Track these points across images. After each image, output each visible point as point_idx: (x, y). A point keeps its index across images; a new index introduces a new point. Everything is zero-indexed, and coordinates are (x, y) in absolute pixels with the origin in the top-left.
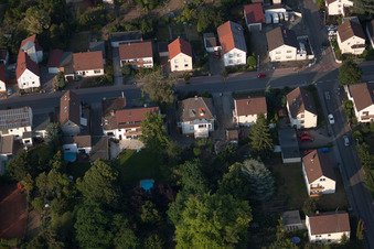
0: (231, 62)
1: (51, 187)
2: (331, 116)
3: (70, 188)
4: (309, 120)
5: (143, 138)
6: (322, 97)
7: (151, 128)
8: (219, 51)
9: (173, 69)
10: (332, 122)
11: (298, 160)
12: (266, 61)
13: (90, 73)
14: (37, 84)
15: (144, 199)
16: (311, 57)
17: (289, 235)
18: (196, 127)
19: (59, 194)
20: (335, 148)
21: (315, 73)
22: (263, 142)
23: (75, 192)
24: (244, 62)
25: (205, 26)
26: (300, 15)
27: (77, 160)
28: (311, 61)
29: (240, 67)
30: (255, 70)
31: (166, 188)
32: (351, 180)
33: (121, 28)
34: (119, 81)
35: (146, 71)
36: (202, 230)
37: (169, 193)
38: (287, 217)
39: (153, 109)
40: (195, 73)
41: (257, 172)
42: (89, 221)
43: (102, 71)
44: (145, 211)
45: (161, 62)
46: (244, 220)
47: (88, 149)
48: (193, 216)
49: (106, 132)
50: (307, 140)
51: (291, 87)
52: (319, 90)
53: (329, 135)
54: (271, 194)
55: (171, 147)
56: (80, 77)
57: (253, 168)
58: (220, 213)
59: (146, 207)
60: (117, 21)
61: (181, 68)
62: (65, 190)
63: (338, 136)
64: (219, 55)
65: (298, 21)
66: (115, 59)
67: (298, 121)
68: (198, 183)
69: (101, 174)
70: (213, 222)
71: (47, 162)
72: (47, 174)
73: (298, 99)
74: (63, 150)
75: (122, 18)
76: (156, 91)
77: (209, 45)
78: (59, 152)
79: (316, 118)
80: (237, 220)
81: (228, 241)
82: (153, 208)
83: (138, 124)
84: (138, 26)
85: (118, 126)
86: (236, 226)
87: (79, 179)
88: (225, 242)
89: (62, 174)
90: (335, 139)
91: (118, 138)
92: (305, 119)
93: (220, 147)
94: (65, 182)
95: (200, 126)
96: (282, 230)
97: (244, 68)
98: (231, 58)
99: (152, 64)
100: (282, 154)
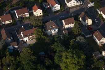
0: (55, 9)
1: (8, 62)
2: (96, 20)
3: (15, 60)
4: (90, 22)
5: (36, 39)
8: (50, 7)
9: (36, 15)
10: (97, 22)
11: (91, 35)
12: (67, 7)
13: (7, 22)
15: (45, 57)
17: (98, 60)
18: (53, 31)
19: (12, 64)
20: (101, 29)
21: (84, 8)
23: (17, 62)
24: (60, 9)
27: (13, 51)
28: (82, 4)
29: (59, 10)
31: (51, 53)
33: (13, 6)
34: (18, 23)
35: (27, 18)
36: (72, 62)
37: (53, 54)
38: (95, 54)
42: (30, 68)
43: (11, 21)
44: (47, 61)
45: (31, 14)
46: (83, 57)
48: (67, 58)
49: (21, 40)
50: (91, 29)
51: (79, 13)
53: (98, 26)
54: (87, 47)
55: (47, 40)
56: (4, 24)
57: (80, 39)
58: (76, 55)
59: (47, 60)
60: (10, 4)
61: (39, 15)
62: (13, 62)
63: (101, 25)
64: (50, 8)
66: (14, 16)
67: (86, 23)
68: (63, 48)
69: (28, 52)
70: (75, 59)
71: (4, 54)
72: (6, 57)
73: (84, 16)
74: (8, 49)
75: (11, 3)
76: (36, 22)
77: (46, 6)
78: (7, 49)
79: (92, 21)
80: (81, 57)
81: (81, 64)
82: (49, 60)
83: (32, 34)
84: (18, 4)
85: (25, 36)
86: (82, 59)
87: (17, 57)
88: (80, 65)
89: (11, 56)
90: (100, 27)
91: (25, 41)
92: (88, 22)
93: (63, 37)
94: (13, 59)
95: (54, 31)
96: (95, 58)
97: (60, 11)
98: (55, 8)
99: (28, 15)
100: (85, 35)
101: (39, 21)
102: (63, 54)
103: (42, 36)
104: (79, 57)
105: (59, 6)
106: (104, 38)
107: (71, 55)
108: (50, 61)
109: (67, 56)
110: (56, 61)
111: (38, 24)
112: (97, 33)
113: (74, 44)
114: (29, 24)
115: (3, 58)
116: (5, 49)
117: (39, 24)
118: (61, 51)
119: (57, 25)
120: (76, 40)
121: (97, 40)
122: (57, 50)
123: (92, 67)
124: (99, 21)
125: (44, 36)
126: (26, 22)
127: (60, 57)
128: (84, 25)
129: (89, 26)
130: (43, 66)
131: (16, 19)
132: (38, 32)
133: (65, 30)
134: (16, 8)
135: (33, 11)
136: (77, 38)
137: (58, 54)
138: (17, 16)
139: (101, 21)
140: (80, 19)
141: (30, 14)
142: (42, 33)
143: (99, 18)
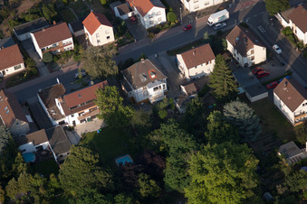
0: (151, 23)
1: (23, 192)
2: (276, 47)
3: (46, 186)
4: (258, 54)
5: (104, 116)
6: (257, 32)
7: (108, 103)
8: (134, 16)
9: (95, 45)
10: (279, 51)
11: (265, 95)
12: (186, 13)
13: (11, 71)
15: (137, 173)
17: (296, 167)
18: (151, 91)
19: (37, 197)
20: (294, 74)
23: (52, 190)
24: (164, 19)
27: (37, 158)
29: (162, 24)
30: (178, 24)
31: (153, 156)
33: (22, 21)
34: (45, 72)
35: (67, 54)
36: (219, 182)
37: (157, 160)
38: (285, 150)
39: (101, 84)
40: (119, 43)
43: (22, 65)
44: (142, 184)
45: (80, 41)
46: (251, 163)
47: (46, 144)
49: (57, 122)
50: (264, 74)
52: (251, 26)
53: (284, 65)
54: (260, 132)
55: (137, 118)
56: (1, 78)
57: (237, 110)
59: (143, 180)
60: (12, 15)
61: (104, 42)
62: (41, 191)
63: (291, 63)
64: (135, 20)
66: (29, 51)
67: (248, 59)
68: (187, 141)
69: (83, 160)
70: (227, 171)
71: (10, 168)
72: (17, 180)
73: (240, 36)
74: (22, 152)
75: (17, 12)
76: (98, 66)
77: (122, 13)
78: (19, 154)
79: (265, 51)
80: (246, 164)
81: (247, 187)
82: (149, 179)
83: (89, 103)
84: (38, 13)
85: (70, 111)
86: (247, 170)
87: (52, 175)
88: (244, 189)
89: (33, 175)
90: (289, 66)
91: (72, 125)
92: (255, 55)
93: (183, 105)
94: (39, 182)
95: (155, 89)
96: (286, 165)
97: (166, 26)
98: (152, 19)
99: (73, 46)
100: (247, 94)
101: (107, 61)
102: (192, 160)
103: (121, 108)
104: (239, 165)
105: (162, 11)
106: (305, 101)
107: (215, 161)
108: (152, 182)
109: (204, 166)
110: (170, 181)
111: (104, 72)
112: (284, 86)
113: (219, 128)
114: (76, 71)
115: (10, 182)
116: (13, 155)
117: (109, 71)
118: (184, 151)
119: (162, 69)
120: (225, 114)
121: (285, 109)
122: (169, 148)
123: (281, 190)
124: (286, 51)
125: (127, 108)
126: (67, 66)
127: (182, 167)
128: (243, 66)
129: (259, 68)
130: (132, 201)
131: (35, 59)
132: (108, 95)
133: (185, 82)
134: (33, 24)
135: (86, 31)
136: (227, 107)
137: (175, 161)
138: (39, 50)
139: (293, 50)
140: (230, 47)
141: (76, 41)
142: (121, 99)
143: (284, 39)
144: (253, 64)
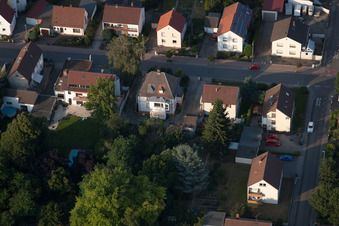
0: (225, 46)
2: (311, 124)
6: (311, 102)
8: (217, 33)
9: (159, 43)
10: (310, 130)
13: (69, 31)
14: (8, 32)
16: (319, 58)
18: (152, 104)
20: (301, 159)
21: (316, 76)
22: (215, 133)
25: (212, 5)
26: (327, 11)
28: (318, 62)
30: (249, 60)
31: (87, 159)
32: (303, 195)
34: (97, 45)
38: (211, 217)
40: (182, 52)
41: (187, 160)
43: (82, 31)
47: (31, 106)
49: (57, 93)
50: (273, 143)
52: (312, 94)
56: (56, 34)
57: (184, 154)
58: (123, 191)
59: (56, 173)
63: (311, 146)
65: (324, 17)
67: (268, 121)
69: (19, 129)
73: (275, 96)
77: (208, 25)
79: (289, 121)
80: (143, 204)
82: (64, 176)
90: (305, 149)
95: (156, 105)
98: (226, 43)
99: (137, 34)
100: (237, 153)
105: (240, 40)
106: (263, 182)
129: (275, 135)
138: (103, 24)
143: (328, 122)
144: (274, 129)
